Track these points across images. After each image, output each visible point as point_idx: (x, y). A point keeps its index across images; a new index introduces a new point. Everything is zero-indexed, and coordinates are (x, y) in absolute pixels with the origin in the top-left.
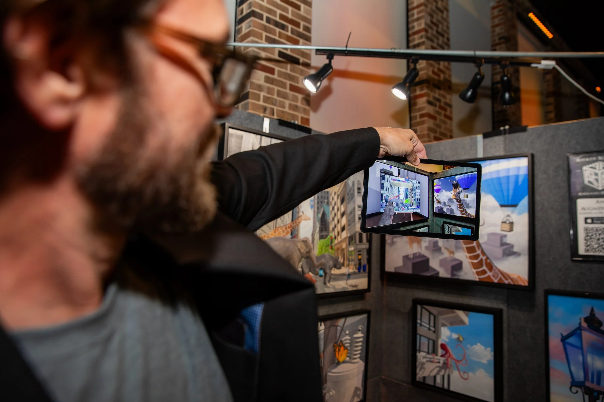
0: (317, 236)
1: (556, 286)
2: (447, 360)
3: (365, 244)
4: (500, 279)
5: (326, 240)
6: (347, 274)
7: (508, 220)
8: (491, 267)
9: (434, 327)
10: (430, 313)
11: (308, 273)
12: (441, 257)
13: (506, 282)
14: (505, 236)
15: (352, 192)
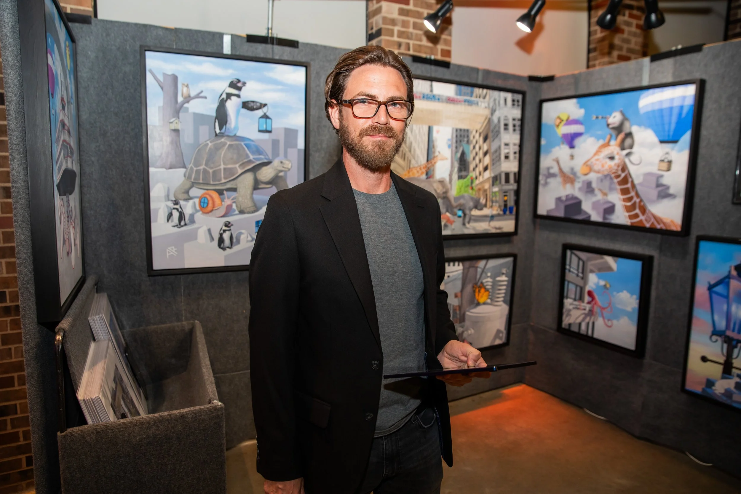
0: (455, 176)
1: (712, 232)
2: (593, 307)
3: (512, 184)
4: (653, 224)
5: (465, 180)
6: (490, 215)
7: (667, 158)
8: (644, 210)
9: (583, 273)
10: (579, 259)
11: (445, 213)
12: (594, 199)
13: (658, 227)
14: (662, 176)
15: (497, 128)
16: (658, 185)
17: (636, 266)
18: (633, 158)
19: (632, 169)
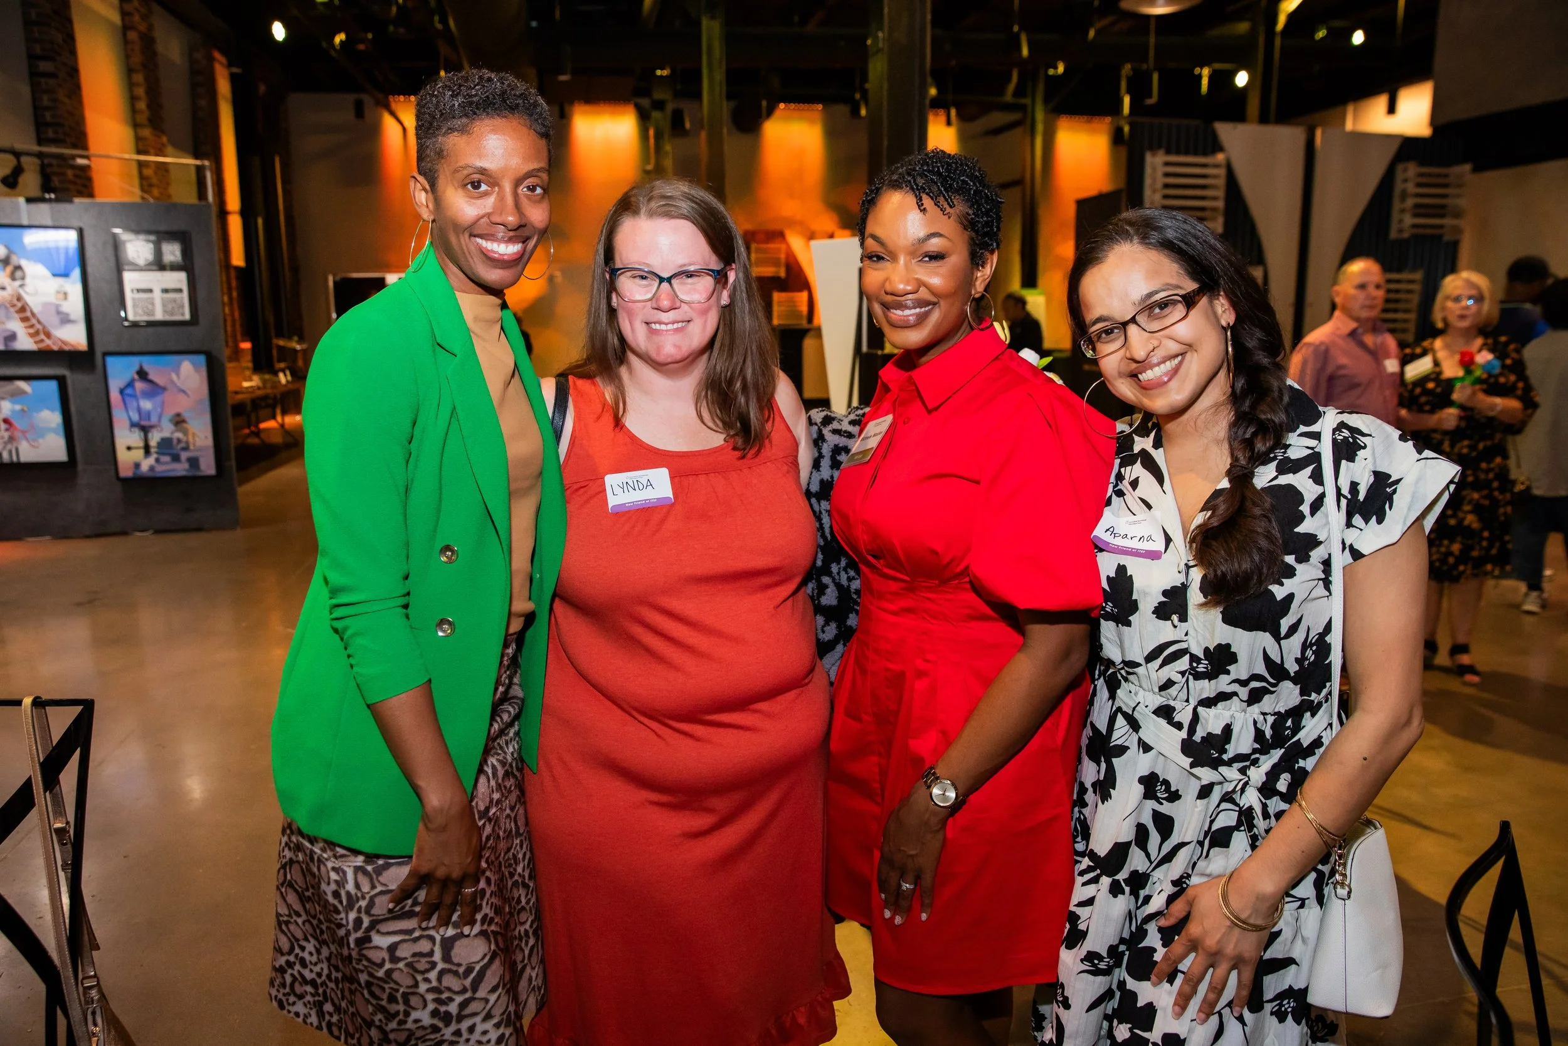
1: (112, 348)
4: (60, 347)
7: (61, 290)
8: (48, 335)
13: (67, 348)
14: (60, 305)
16: (59, 313)
17: (53, 385)
18: (28, 288)
19: (29, 300)
